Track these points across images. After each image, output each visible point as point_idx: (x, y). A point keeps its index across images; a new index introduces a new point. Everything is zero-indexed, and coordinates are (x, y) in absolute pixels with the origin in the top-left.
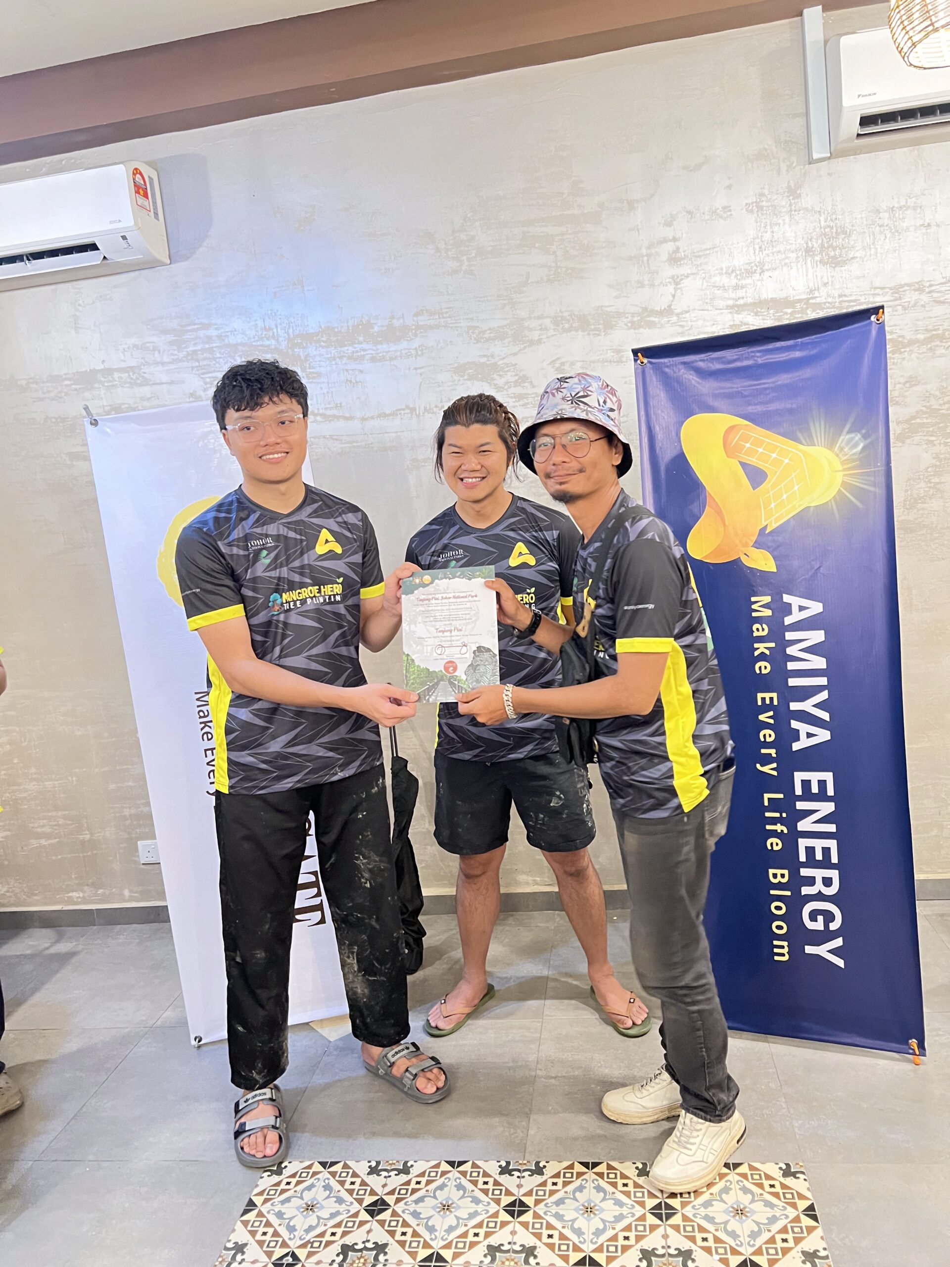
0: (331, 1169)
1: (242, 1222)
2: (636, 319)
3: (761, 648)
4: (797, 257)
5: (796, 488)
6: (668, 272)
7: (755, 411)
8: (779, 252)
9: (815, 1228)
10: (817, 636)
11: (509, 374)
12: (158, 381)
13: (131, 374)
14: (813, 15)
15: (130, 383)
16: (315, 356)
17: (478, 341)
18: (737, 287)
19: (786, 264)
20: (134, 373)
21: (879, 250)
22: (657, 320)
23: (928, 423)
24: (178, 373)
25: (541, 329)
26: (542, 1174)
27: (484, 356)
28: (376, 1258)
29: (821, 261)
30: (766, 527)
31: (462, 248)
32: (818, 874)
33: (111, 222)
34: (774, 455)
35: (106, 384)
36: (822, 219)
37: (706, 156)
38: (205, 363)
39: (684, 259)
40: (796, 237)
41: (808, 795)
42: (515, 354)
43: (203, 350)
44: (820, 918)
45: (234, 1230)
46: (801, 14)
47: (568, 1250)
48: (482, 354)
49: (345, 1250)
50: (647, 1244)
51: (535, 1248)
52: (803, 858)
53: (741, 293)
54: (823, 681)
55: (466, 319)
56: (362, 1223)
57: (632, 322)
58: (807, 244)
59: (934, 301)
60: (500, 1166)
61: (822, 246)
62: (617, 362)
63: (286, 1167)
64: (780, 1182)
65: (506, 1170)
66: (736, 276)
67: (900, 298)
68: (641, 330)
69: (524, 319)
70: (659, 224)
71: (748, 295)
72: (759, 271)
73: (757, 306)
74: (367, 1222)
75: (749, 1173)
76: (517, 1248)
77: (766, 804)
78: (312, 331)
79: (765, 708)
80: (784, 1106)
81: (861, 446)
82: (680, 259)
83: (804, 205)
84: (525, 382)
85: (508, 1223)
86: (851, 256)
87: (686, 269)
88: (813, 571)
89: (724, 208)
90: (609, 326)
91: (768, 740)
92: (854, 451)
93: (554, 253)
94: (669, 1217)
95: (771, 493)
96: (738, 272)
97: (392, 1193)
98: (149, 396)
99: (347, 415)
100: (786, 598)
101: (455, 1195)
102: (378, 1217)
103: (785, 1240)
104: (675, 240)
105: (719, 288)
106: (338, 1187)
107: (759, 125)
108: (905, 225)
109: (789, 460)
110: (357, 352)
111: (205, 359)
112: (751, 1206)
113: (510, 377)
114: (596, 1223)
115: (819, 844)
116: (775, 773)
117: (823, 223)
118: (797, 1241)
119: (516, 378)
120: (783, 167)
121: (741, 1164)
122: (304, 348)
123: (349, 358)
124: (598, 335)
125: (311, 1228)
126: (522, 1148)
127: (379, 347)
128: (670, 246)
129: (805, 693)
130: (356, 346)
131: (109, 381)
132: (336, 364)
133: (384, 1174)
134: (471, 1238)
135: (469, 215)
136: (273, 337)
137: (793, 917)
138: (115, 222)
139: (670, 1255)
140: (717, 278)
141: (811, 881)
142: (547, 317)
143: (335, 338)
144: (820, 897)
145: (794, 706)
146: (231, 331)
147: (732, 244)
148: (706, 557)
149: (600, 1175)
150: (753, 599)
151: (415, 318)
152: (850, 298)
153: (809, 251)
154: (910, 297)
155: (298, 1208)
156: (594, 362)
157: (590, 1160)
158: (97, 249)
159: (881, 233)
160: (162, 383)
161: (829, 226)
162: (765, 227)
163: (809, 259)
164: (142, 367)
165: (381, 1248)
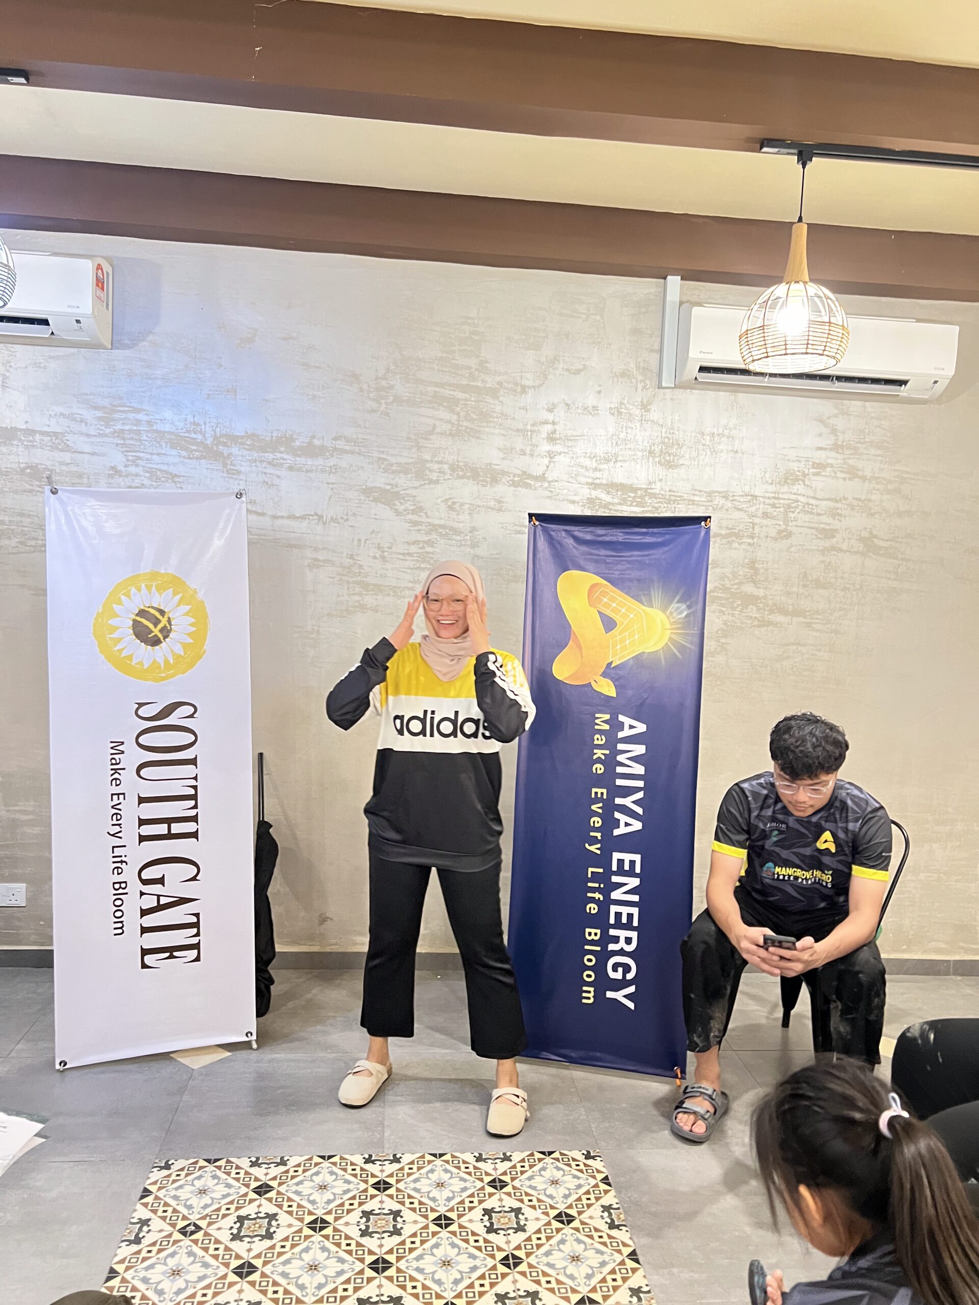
0: (216, 1164)
1: (142, 1204)
2: (516, 479)
3: (599, 753)
4: (643, 456)
5: (637, 637)
6: (545, 447)
7: (613, 576)
8: (630, 449)
9: (610, 1190)
10: (640, 749)
11: (409, 503)
12: (80, 450)
13: (54, 438)
14: (674, 281)
15: (51, 446)
16: (237, 455)
17: (385, 472)
18: (595, 470)
19: (634, 459)
20: (57, 438)
21: (701, 463)
22: (532, 483)
23: (721, 597)
24: (102, 446)
25: (439, 472)
26: (400, 1162)
27: (389, 484)
28: (269, 1224)
29: (659, 462)
30: (611, 663)
31: (382, 393)
32: (622, 934)
33: (69, 306)
34: (623, 610)
35: (25, 443)
36: (664, 430)
37: (584, 365)
38: (131, 442)
39: (558, 439)
40: (643, 440)
41: (621, 872)
42: (416, 488)
43: (130, 431)
44: (620, 969)
45: (135, 1210)
46: (665, 278)
47: (427, 1211)
48: (387, 482)
49: (241, 1219)
50: (488, 1205)
51: (400, 1211)
52: (612, 921)
53: (598, 475)
54: (641, 784)
55: (378, 451)
56: (251, 1201)
57: (514, 481)
58: (651, 447)
59: (735, 508)
60: (364, 1158)
61: (661, 451)
62: (498, 510)
63: (173, 1164)
64: (584, 1164)
65: (368, 1160)
66: (597, 460)
67: (711, 501)
68: (520, 489)
69: (426, 461)
70: (544, 408)
71: (604, 477)
72: (613, 460)
73: (611, 487)
74: (256, 1200)
75: (560, 1157)
76: (386, 1211)
77: (589, 876)
78: (238, 434)
79: (596, 800)
80: (584, 1113)
81: (685, 613)
82: (556, 439)
83: (652, 418)
84: (421, 512)
85: (376, 1196)
86: (681, 463)
87: (558, 448)
88: (642, 700)
89: (593, 407)
90: (495, 481)
91: (597, 825)
92: (680, 616)
93: (458, 414)
94: (502, 1187)
95: (618, 638)
96: (598, 458)
97: (274, 1178)
98: (68, 461)
99: (260, 511)
100: (621, 718)
101: (329, 1179)
102: (268, 1195)
103: (589, 1199)
104: (554, 423)
105: (582, 467)
106: (226, 1177)
107: (626, 351)
108: (720, 447)
109: (635, 615)
110: (277, 459)
111: (131, 439)
112: (563, 1178)
113: (409, 506)
114: (447, 1193)
115: (625, 910)
116: (598, 852)
117: (664, 435)
118: (597, 1199)
119: (414, 507)
120: (640, 386)
121: (553, 1152)
122: (228, 446)
123: (269, 463)
124: (486, 486)
125: (206, 1206)
126: (380, 1143)
127: (298, 459)
128: (549, 427)
129: (627, 792)
130: (277, 454)
131: (30, 441)
132: (256, 466)
133: (265, 1166)
134: (347, 1206)
135: (392, 368)
136: (201, 432)
137: (600, 969)
138: (73, 307)
139: (505, 1212)
140: (582, 459)
141: (616, 940)
142: (446, 463)
143: (259, 444)
144: (622, 952)
145: (618, 801)
146: (161, 420)
147: (597, 436)
148: (565, 679)
149: (447, 1162)
150: (597, 715)
151: (334, 442)
152: (677, 494)
153: (651, 452)
154: (719, 501)
155: (192, 1192)
156: (479, 506)
157: (438, 1152)
158: (49, 325)
159: (703, 450)
160: (84, 453)
161: (667, 438)
162: (622, 428)
163: (651, 459)
164: (66, 434)
165: (272, 1217)
